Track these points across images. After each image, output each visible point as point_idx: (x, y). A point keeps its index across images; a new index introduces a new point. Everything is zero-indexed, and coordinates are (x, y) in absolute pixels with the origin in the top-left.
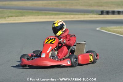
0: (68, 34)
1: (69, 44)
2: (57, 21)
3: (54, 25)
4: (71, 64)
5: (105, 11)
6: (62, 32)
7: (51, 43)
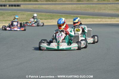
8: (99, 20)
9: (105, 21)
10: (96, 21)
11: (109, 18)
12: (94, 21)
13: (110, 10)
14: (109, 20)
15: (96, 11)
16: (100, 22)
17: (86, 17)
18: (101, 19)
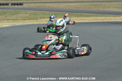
8: (103, 18)
9: (110, 19)
10: (100, 20)
11: (113, 16)
12: (98, 19)
13: (114, 8)
14: (114, 18)
15: (101, 9)
16: (104, 20)
17: (90, 15)
18: (106, 17)
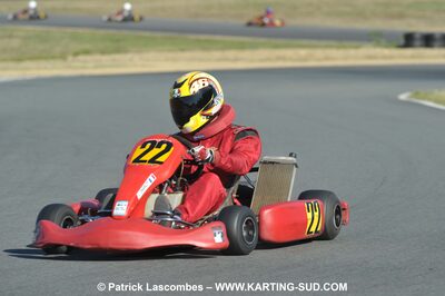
0: (230, 127)
1: (229, 165)
2: (188, 76)
3: (176, 90)
4: (227, 243)
5: (418, 36)
6: (205, 121)
7: (153, 160)
